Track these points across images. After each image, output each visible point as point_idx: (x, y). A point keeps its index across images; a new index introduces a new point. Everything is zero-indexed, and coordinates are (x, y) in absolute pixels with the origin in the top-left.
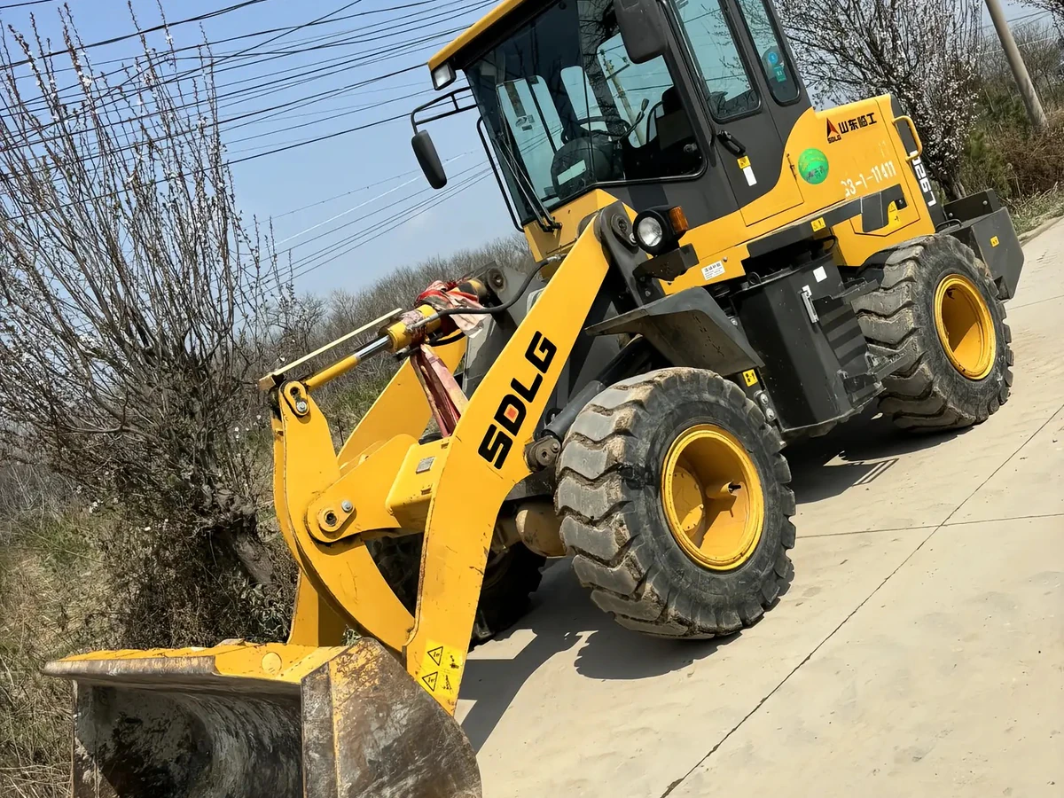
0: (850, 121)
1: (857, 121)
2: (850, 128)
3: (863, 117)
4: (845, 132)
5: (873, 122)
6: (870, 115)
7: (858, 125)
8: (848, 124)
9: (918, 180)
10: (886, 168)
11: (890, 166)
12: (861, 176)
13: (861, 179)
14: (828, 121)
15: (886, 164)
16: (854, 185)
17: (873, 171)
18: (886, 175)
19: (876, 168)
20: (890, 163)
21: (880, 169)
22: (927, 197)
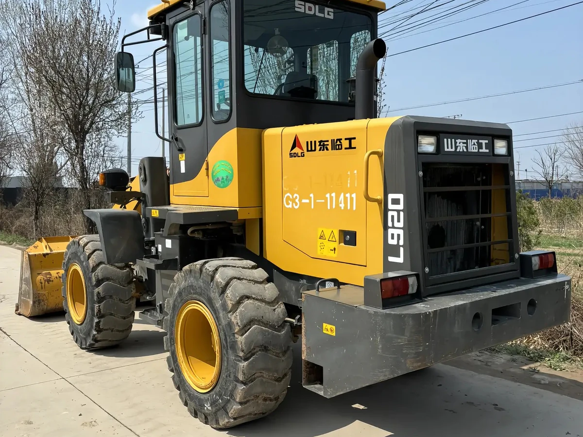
0: (320, 142)
1: (330, 143)
2: (318, 148)
3: (340, 140)
4: (311, 150)
5: (350, 147)
6: (350, 140)
7: (329, 147)
8: (318, 144)
9: (386, 227)
10: (345, 198)
11: (352, 199)
12: (312, 195)
13: (310, 198)
14: (296, 135)
15: (348, 195)
16: (300, 200)
17: (328, 195)
18: (342, 206)
19: (333, 195)
20: (354, 196)
21: (338, 197)
22: (392, 251)
